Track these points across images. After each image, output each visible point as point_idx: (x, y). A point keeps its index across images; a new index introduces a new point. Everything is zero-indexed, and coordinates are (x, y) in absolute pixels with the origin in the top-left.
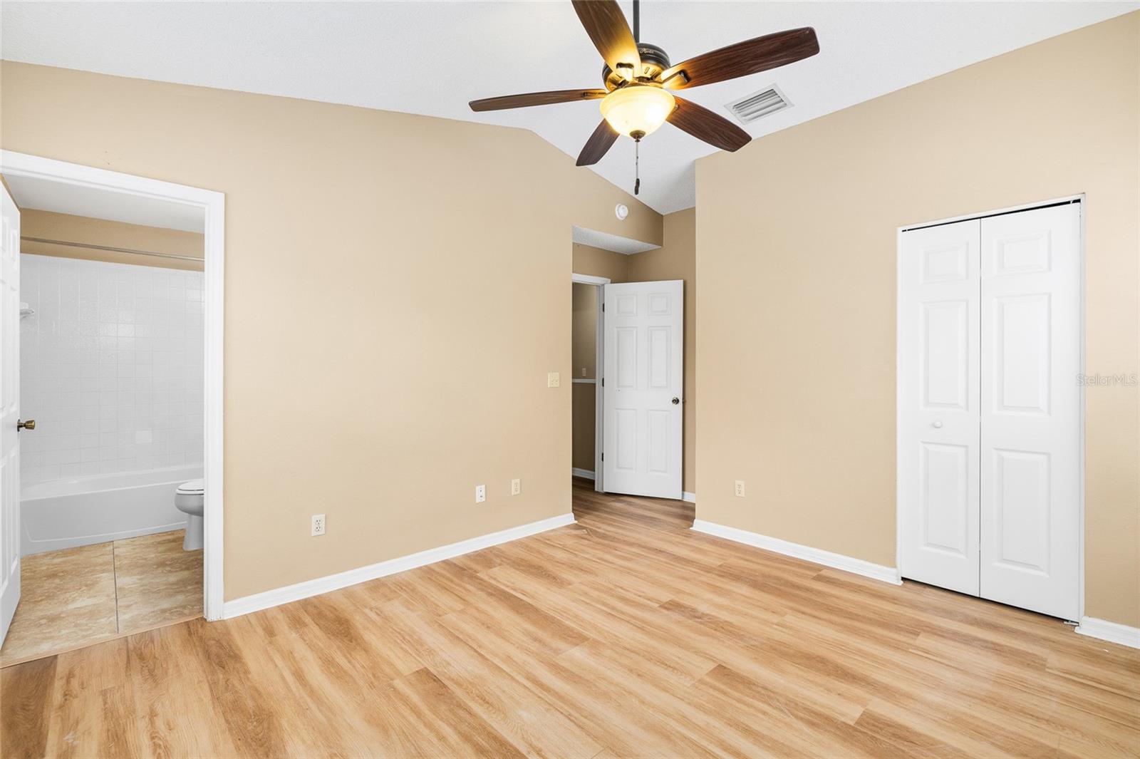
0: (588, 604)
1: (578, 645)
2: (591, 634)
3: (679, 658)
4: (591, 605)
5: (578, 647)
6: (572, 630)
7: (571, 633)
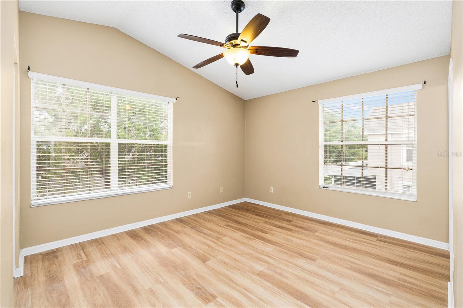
0: (261, 300)
1: (260, 272)
2: (256, 277)
3: (218, 266)
4: (259, 298)
5: (260, 270)
6: (265, 280)
7: (265, 278)
